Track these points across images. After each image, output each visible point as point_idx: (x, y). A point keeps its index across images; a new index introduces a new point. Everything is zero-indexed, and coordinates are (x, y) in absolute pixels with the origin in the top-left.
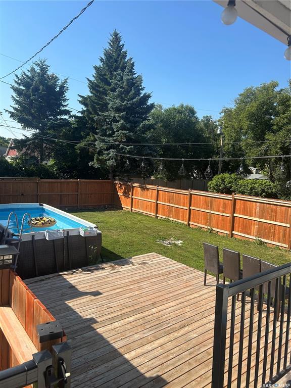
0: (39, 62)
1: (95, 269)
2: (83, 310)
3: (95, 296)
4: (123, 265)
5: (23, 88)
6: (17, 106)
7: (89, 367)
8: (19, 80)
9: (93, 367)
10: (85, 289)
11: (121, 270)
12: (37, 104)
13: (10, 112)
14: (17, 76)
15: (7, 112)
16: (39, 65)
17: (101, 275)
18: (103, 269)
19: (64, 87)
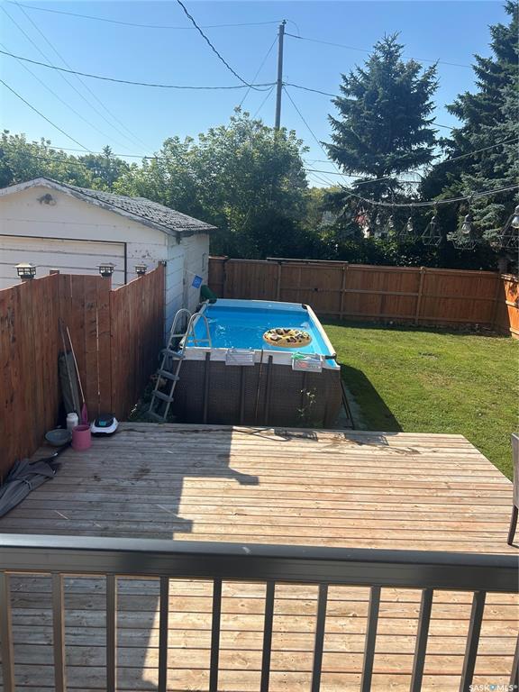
0: (383, 42)
1: (300, 437)
2: (197, 501)
3: (242, 483)
4: (361, 444)
5: (355, 99)
6: (336, 133)
7: (85, 603)
8: (347, 85)
9: (90, 606)
10: (243, 465)
11: (346, 451)
12: (370, 126)
13: (328, 146)
14: (344, 77)
15: (324, 147)
16: (384, 47)
17: (296, 449)
18: (316, 439)
19: (427, 84)
